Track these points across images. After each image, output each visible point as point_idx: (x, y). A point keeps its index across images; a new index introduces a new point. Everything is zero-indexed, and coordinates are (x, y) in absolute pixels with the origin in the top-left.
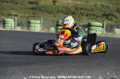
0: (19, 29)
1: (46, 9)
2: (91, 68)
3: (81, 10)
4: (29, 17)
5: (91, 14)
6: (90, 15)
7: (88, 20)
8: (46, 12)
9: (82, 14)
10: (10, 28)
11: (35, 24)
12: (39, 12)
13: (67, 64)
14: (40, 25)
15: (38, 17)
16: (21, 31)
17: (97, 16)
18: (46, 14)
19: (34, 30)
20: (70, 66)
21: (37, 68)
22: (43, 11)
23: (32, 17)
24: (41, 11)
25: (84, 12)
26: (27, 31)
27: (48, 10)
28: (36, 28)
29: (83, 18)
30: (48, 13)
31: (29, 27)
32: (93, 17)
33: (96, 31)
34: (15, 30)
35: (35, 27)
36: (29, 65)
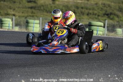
0: (17, 29)
1: (45, 8)
2: (92, 71)
3: (81, 9)
4: (28, 16)
5: (92, 13)
6: (90, 14)
7: (89, 19)
8: (45, 11)
9: (83, 13)
10: (8, 28)
11: (34, 23)
12: (38, 11)
13: (67, 66)
14: (39, 25)
15: (36, 16)
16: (19, 31)
17: (98, 16)
18: (45, 13)
19: (33, 31)
20: (70, 68)
21: (35, 70)
22: (42, 10)
23: (30, 16)
24: (40, 10)
25: (85, 11)
26: (25, 31)
27: (48, 9)
28: (35, 28)
29: (84, 17)
30: (47, 12)
31: (28, 27)
32: (94, 16)
33: (97, 31)
34: (13, 30)
35: (33, 27)
36: (27, 68)
